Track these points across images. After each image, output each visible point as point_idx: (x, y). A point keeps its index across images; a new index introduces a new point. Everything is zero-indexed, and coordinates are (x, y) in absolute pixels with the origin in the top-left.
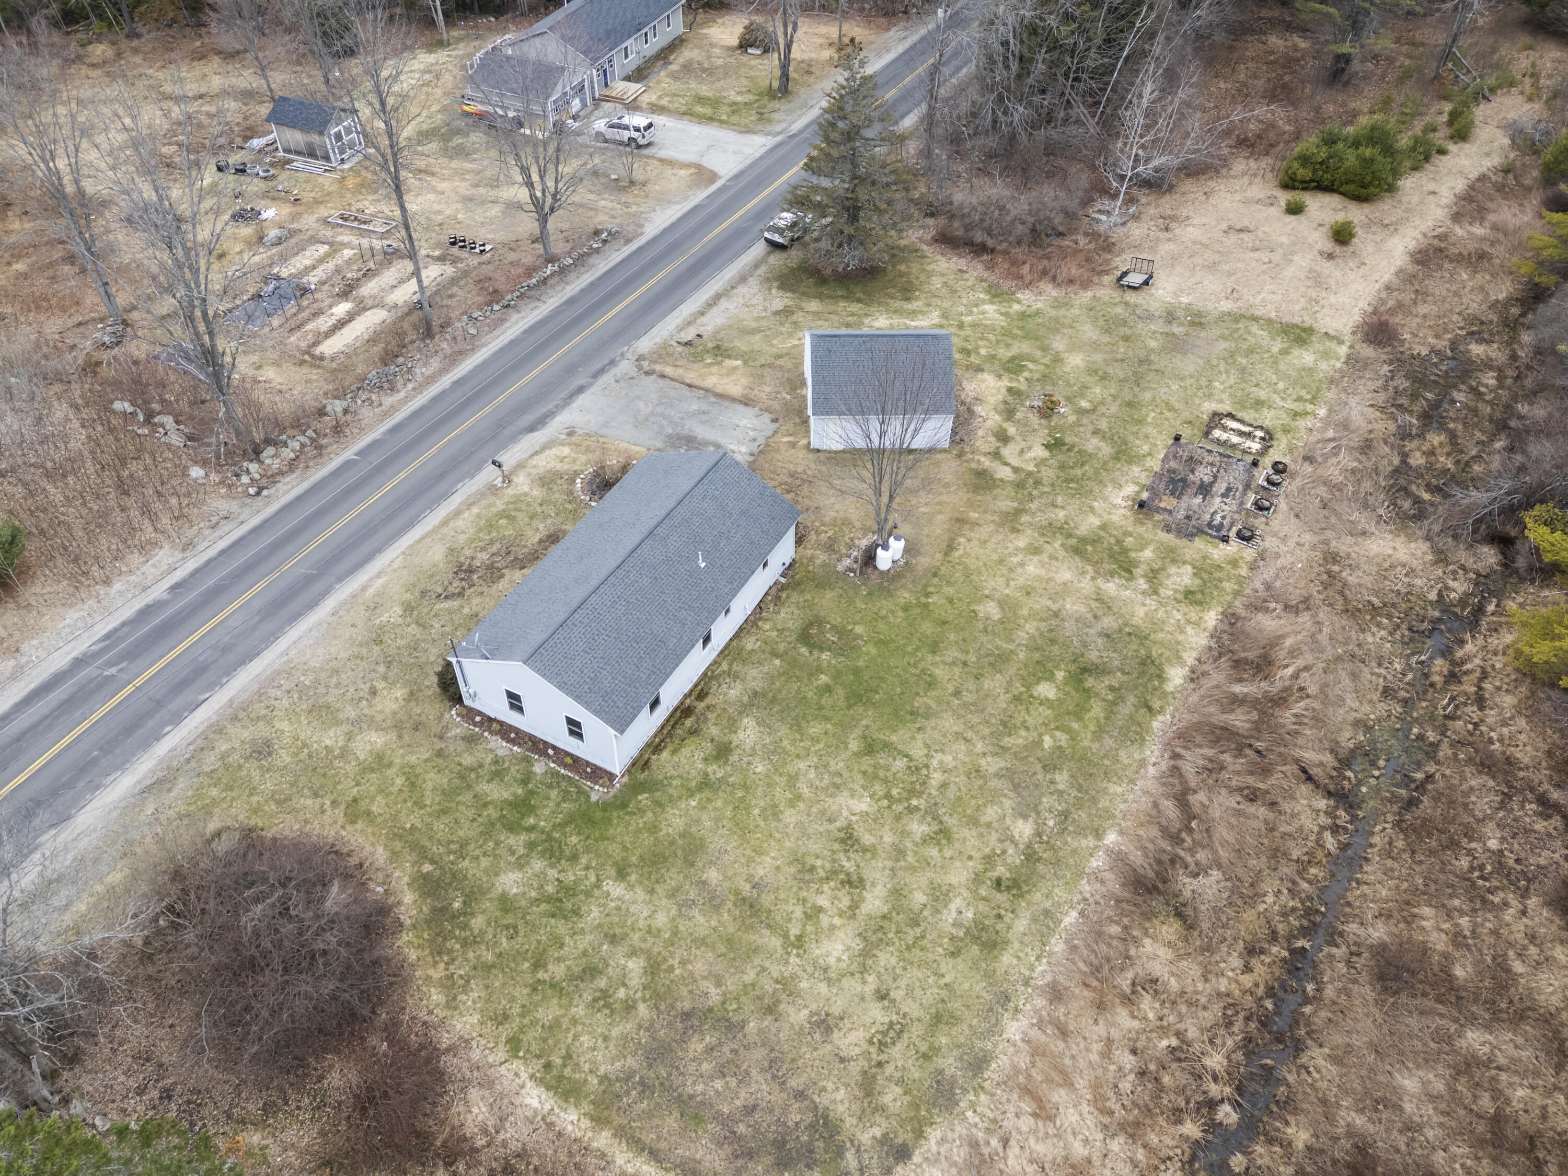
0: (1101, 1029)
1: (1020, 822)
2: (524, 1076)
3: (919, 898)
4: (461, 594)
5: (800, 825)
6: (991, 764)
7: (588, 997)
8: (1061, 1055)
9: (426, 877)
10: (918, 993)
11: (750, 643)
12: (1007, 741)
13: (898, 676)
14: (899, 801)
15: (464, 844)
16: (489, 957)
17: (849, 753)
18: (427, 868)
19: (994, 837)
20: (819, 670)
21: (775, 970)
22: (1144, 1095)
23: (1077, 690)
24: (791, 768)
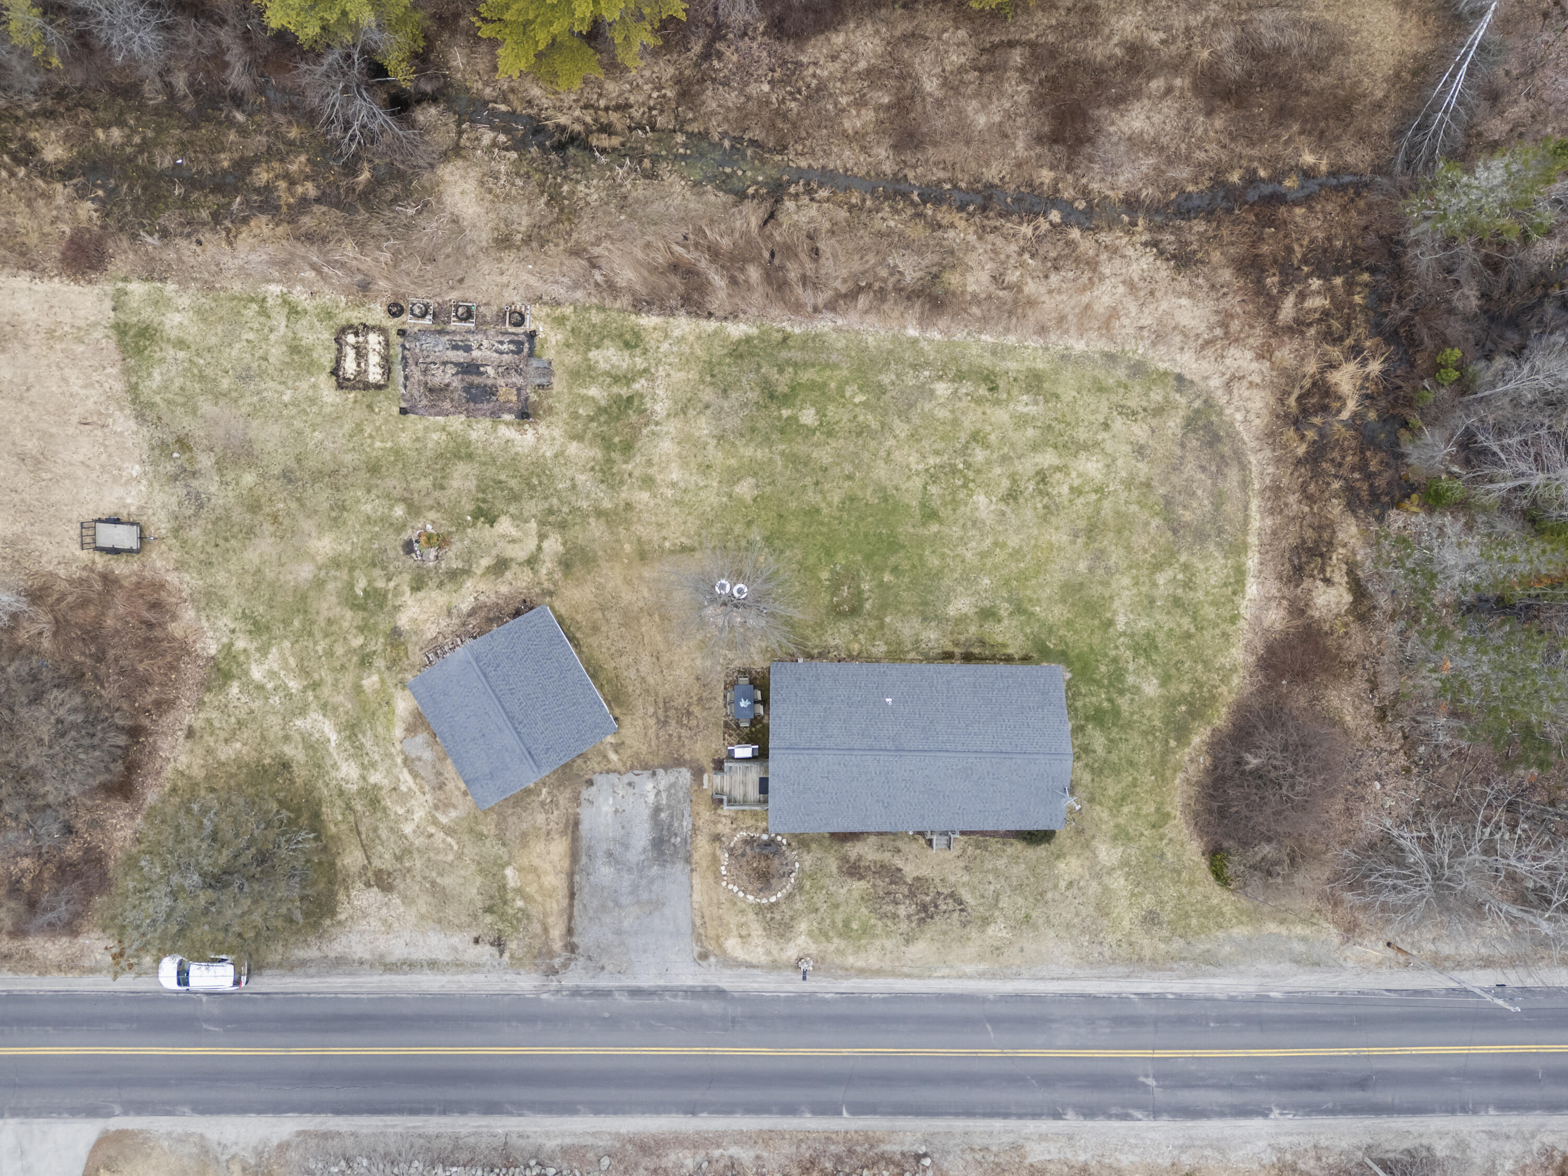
0: (1046, 298)
1: (938, 393)
2: (1245, 603)
3: (1030, 432)
4: (952, 895)
5: (1017, 531)
6: (902, 429)
7: (1191, 594)
8: (1075, 315)
9: (1178, 740)
10: (1093, 407)
11: (880, 648)
12: (875, 425)
13: (857, 525)
14: (965, 477)
15: (1145, 734)
16: (1200, 667)
17: (943, 528)
18: (1173, 743)
19: (958, 404)
20: (881, 584)
21: (1123, 495)
22: (1070, 263)
23: (796, 396)
24: (976, 561)
